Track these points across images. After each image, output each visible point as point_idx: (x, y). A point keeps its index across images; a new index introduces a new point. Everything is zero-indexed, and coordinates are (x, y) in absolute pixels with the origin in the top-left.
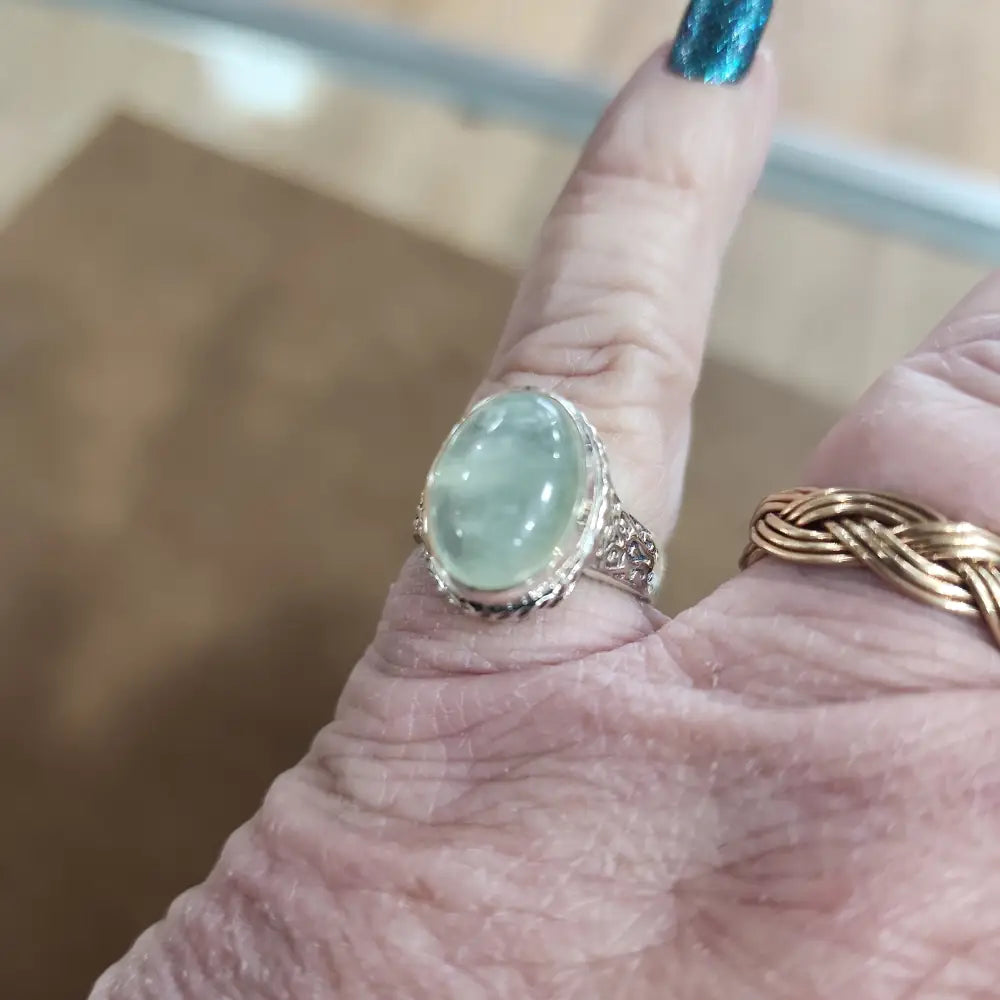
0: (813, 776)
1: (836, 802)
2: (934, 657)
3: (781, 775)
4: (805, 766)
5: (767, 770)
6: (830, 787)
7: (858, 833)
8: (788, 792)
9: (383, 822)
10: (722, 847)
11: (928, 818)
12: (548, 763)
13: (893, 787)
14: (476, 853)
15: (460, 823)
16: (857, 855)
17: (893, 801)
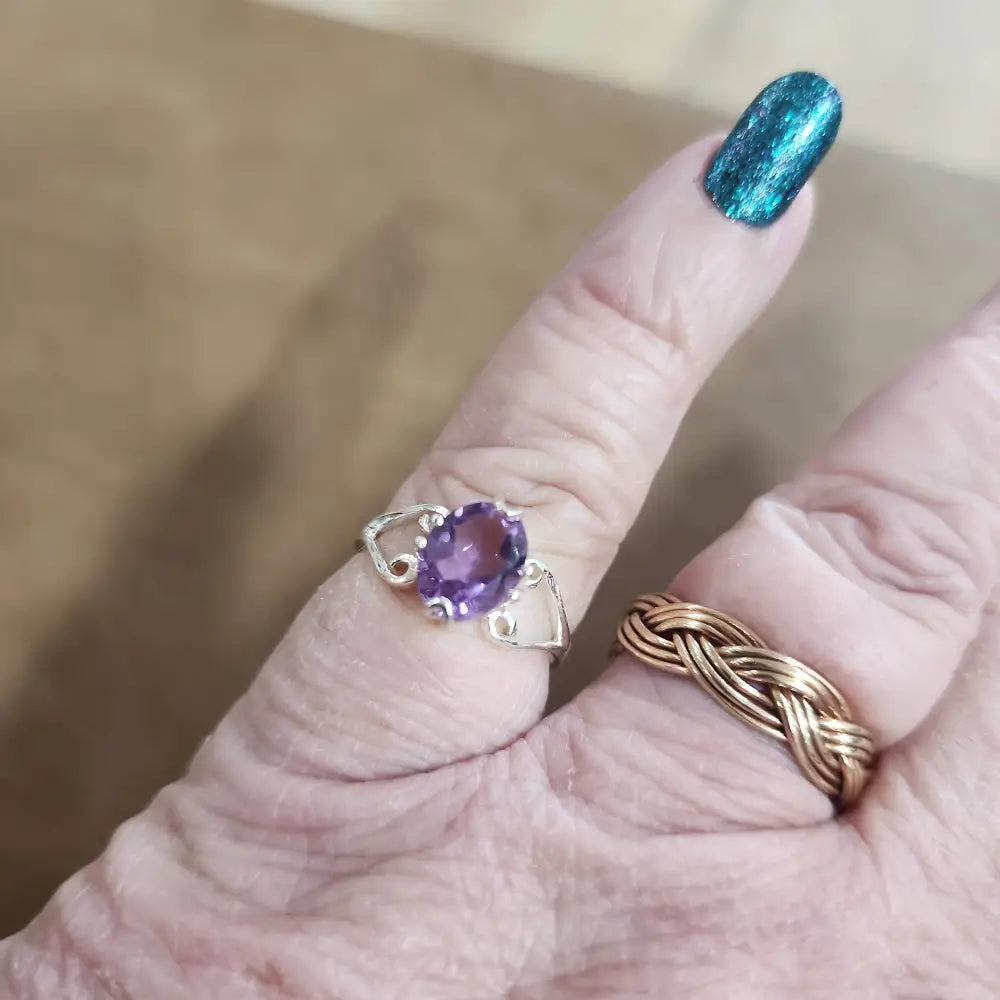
0: (647, 900)
1: (665, 927)
2: (764, 793)
3: (618, 897)
4: (641, 891)
5: (606, 890)
6: (660, 913)
7: (682, 956)
8: (623, 913)
9: (237, 907)
10: (558, 957)
11: (744, 947)
12: (408, 863)
13: (715, 918)
14: (327, 943)
15: (314, 914)
16: (680, 975)
17: (716, 930)
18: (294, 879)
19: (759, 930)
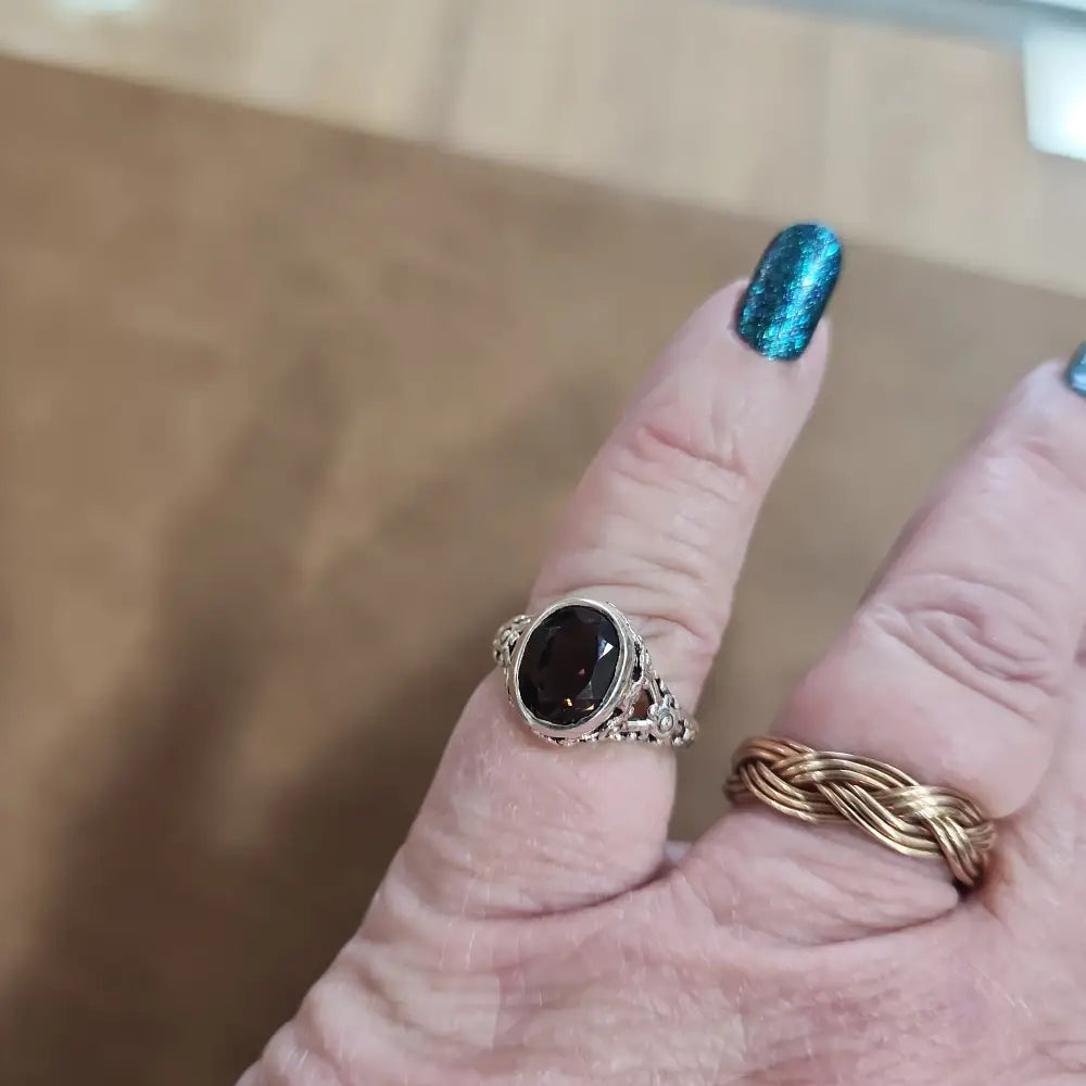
0: (823, 998)
1: (842, 1019)
3: (797, 997)
4: (816, 991)
5: (786, 994)
6: (836, 1007)
7: (861, 1045)
8: (802, 1010)
10: (749, 1056)
11: (913, 1031)
13: (885, 1007)
17: (887, 1018)
18: (493, 1017)
19: (924, 1013)
